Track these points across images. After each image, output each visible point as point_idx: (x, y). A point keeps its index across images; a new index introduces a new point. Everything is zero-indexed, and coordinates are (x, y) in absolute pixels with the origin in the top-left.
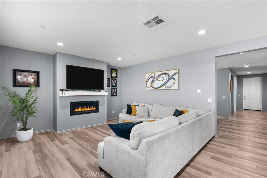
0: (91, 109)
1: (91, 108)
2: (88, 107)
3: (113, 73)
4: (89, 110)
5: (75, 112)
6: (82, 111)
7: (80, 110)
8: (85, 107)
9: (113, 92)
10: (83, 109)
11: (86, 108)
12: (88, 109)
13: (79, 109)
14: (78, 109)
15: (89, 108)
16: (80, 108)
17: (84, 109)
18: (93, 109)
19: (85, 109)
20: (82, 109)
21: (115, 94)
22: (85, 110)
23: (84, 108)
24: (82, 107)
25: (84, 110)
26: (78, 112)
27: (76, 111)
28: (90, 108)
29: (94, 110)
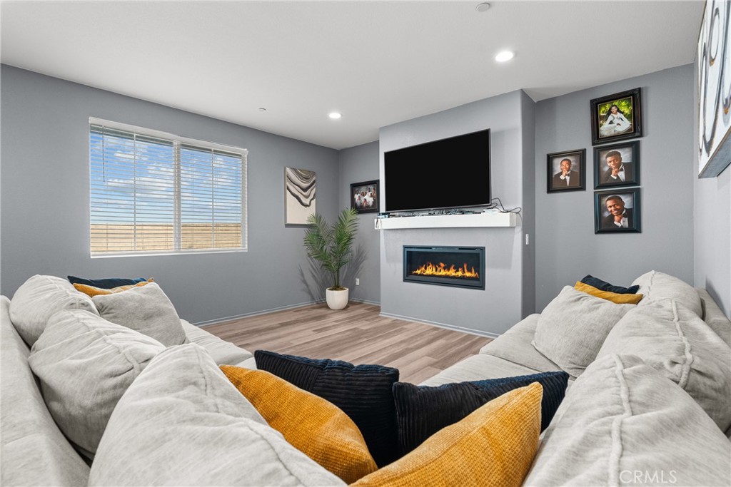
0: (460, 274)
1: (460, 269)
2: (451, 266)
3: (606, 118)
4: (454, 277)
5: (416, 274)
6: (433, 276)
7: (429, 271)
8: (442, 265)
9: (606, 214)
10: (436, 271)
11: (444, 268)
12: (452, 272)
13: (426, 269)
14: (423, 269)
15: (454, 270)
16: (429, 265)
17: (439, 269)
18: (468, 274)
19: (442, 271)
20: (434, 269)
21: (622, 222)
22: (443, 273)
23: (440, 266)
24: (436, 264)
25: (440, 274)
26: (423, 275)
27: (418, 272)
28: (458, 271)
29: (469, 278)
